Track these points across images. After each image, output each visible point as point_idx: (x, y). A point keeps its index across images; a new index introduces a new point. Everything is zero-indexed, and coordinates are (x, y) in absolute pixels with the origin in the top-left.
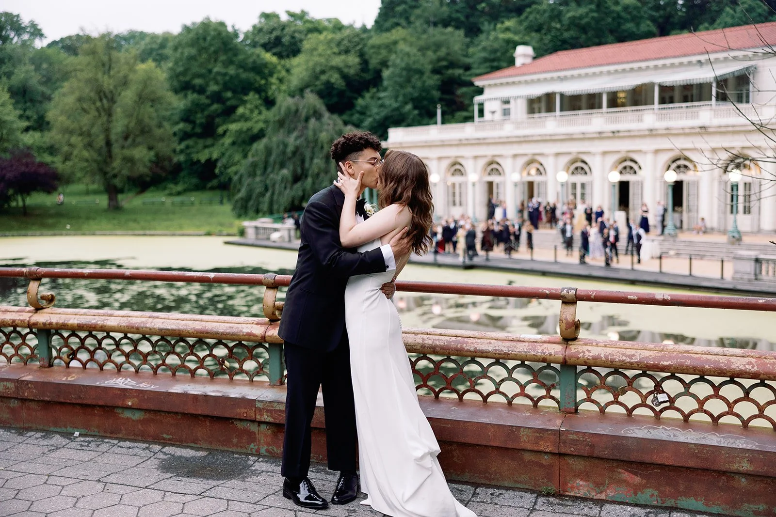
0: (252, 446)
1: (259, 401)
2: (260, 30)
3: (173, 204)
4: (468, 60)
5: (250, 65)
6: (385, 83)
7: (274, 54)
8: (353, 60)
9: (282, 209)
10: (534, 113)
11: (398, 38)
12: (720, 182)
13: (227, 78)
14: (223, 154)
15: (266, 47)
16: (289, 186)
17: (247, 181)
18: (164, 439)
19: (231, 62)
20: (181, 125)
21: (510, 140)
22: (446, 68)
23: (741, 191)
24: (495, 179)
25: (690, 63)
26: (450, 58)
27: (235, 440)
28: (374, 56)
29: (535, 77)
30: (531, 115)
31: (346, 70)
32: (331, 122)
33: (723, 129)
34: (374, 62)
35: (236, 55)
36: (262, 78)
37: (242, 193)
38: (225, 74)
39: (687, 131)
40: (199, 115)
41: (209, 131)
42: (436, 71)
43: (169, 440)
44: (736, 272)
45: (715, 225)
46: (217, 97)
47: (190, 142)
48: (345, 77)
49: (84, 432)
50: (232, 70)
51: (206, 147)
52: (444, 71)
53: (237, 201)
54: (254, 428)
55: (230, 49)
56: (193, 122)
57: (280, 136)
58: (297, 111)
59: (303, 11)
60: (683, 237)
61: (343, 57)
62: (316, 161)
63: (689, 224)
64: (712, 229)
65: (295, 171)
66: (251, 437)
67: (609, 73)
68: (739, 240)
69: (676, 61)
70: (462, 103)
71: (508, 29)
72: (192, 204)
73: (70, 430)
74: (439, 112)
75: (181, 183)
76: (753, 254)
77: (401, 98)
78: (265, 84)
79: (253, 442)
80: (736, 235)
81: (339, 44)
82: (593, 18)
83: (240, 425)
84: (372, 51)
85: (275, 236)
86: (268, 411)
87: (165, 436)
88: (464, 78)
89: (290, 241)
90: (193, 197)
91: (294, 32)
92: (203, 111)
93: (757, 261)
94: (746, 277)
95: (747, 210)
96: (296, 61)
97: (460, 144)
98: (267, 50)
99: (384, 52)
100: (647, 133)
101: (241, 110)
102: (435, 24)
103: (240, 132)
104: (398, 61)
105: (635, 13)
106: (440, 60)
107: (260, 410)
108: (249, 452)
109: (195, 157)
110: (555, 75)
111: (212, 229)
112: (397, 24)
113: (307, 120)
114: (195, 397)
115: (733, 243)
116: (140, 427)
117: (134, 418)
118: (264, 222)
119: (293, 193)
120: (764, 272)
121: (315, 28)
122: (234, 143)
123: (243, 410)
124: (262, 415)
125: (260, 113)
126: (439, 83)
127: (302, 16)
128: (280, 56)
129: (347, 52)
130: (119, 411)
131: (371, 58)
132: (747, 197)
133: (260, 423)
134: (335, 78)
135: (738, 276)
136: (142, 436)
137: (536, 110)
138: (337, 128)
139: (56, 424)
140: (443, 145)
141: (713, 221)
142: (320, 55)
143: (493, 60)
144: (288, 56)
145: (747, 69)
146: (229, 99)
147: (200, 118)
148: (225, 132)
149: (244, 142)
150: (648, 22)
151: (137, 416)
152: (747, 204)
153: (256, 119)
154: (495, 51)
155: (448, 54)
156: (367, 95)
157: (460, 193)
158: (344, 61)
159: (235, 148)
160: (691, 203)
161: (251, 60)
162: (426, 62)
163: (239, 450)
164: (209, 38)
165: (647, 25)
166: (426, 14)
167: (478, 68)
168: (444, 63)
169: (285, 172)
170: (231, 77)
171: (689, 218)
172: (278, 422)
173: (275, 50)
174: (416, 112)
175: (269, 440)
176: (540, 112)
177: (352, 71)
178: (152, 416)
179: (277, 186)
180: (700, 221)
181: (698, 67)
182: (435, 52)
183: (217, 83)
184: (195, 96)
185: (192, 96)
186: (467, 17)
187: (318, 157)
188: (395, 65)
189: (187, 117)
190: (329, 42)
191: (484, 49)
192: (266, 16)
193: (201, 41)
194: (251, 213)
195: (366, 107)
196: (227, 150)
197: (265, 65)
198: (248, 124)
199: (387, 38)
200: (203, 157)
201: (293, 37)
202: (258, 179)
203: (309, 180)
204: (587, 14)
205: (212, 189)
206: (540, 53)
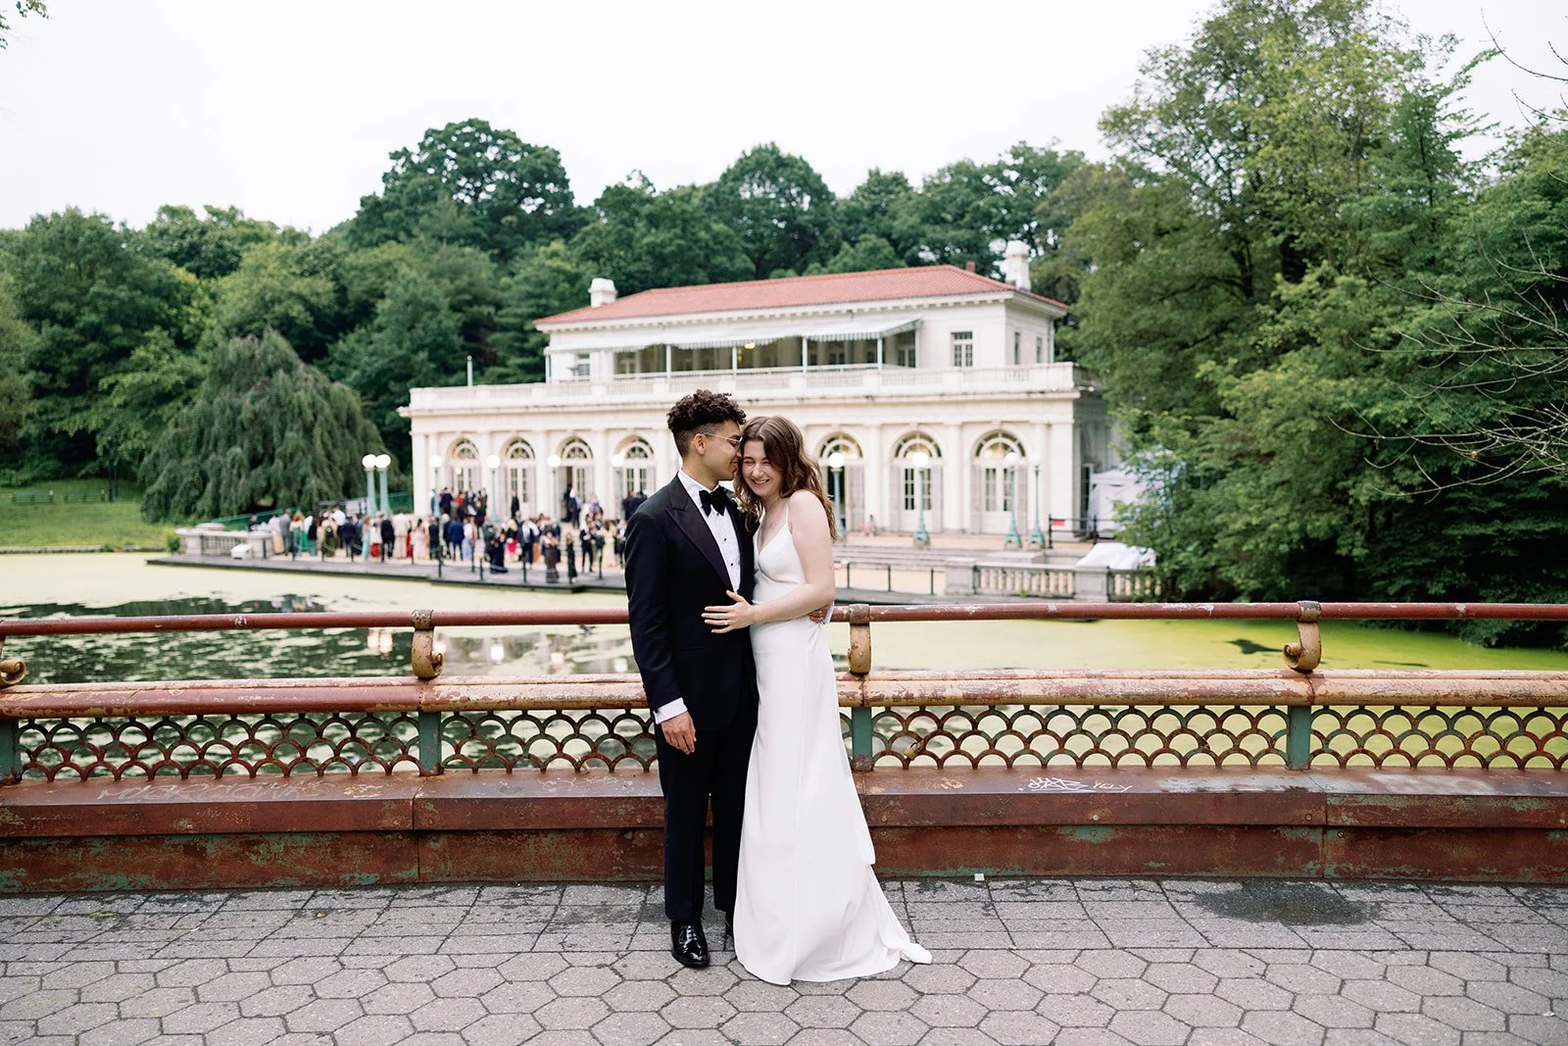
0: (1310, 865)
1: (1332, 795)
2: (163, 233)
3: (14, 500)
4: (500, 295)
5: (153, 286)
6: (378, 321)
7: (189, 270)
8: (324, 286)
9: (234, 507)
10: (624, 372)
11: (392, 257)
12: (892, 468)
13: (115, 303)
14: (107, 423)
15: (178, 258)
16: (243, 472)
17: (167, 465)
18: (1150, 869)
19: (120, 279)
20: (31, 375)
21: (602, 408)
22: (470, 303)
23: (918, 481)
24: (576, 463)
25: (838, 313)
26: (473, 290)
27: (1280, 860)
28: (356, 281)
29: (626, 322)
30: (620, 376)
31: (313, 300)
32: (310, 376)
33: (894, 400)
34: (356, 290)
35: (126, 268)
36: (171, 307)
37: (161, 483)
38: (111, 298)
39: (849, 401)
40: (65, 360)
41: (82, 385)
42: (455, 308)
43: (1159, 869)
44: (949, 585)
45: (886, 524)
46: (94, 332)
47: (48, 403)
48: (310, 308)
49: (991, 872)
50: (123, 292)
51: (75, 410)
52: (465, 308)
53: (150, 496)
54: (1315, 837)
55: (119, 259)
56: (53, 371)
57: (226, 395)
58: (253, 357)
59: (232, 208)
60: (854, 540)
61: (308, 280)
62: (289, 434)
63: (853, 523)
64: (883, 530)
65: (253, 451)
66: (1310, 851)
67: (730, 320)
68: (927, 543)
69: (821, 309)
70: (494, 354)
71: (554, 254)
72: (51, 500)
73: (963, 871)
74: (470, 365)
75: (27, 467)
76: (971, 561)
77: (407, 344)
78: (176, 316)
79: (1312, 859)
80: (923, 536)
81: (300, 261)
82: (679, 246)
83: (1290, 835)
84: (352, 273)
85: (239, 550)
86: (1348, 809)
87: (1151, 864)
88: (496, 319)
89: (265, 557)
90: (54, 490)
91: (221, 238)
92: (69, 352)
93: (976, 569)
94: (962, 591)
95: (928, 505)
96: (225, 282)
97: (526, 412)
98: (180, 264)
99: (372, 278)
100: (796, 402)
101: (140, 352)
102: (451, 241)
103: (140, 387)
104: (399, 290)
105: (727, 243)
106: (459, 291)
107: (1334, 808)
108: (1305, 875)
109: (56, 427)
110: (655, 321)
111: (113, 541)
112: (387, 238)
113: (270, 373)
114: (1219, 797)
115: (920, 548)
116: (1104, 853)
117: (1094, 841)
118: (210, 528)
119: (250, 483)
120: (983, 585)
121: (256, 235)
122: (125, 405)
123: (1304, 811)
124: (1338, 816)
125: (172, 359)
126: (460, 324)
127: (231, 216)
128: (198, 272)
129: (313, 273)
130: (1067, 831)
131: (350, 283)
132: (909, 489)
133: (1326, 828)
134: (297, 310)
135: (952, 590)
136: (1108, 869)
137: (628, 369)
138: (320, 386)
139: (934, 863)
140: (499, 413)
141: (884, 520)
142: (271, 275)
143: (539, 296)
144: (211, 275)
145: (914, 323)
146: (115, 336)
147: (67, 364)
148: (112, 386)
149: (143, 404)
150: (744, 256)
151: (1101, 836)
152: (910, 497)
153: (165, 368)
154: (542, 284)
155: (471, 284)
156: (352, 337)
157: (524, 483)
158: (309, 285)
159: (128, 412)
160: (855, 496)
161: (154, 277)
162: (439, 292)
163: (1287, 874)
164: (81, 240)
165: (743, 262)
166: (437, 226)
167: (518, 306)
168: (467, 297)
169: (237, 450)
170: (122, 302)
171: (853, 515)
172: (1366, 824)
173: (188, 264)
174: (432, 365)
175: (1341, 853)
176: (632, 372)
177: (324, 301)
178: (1129, 834)
179: (224, 473)
180: (867, 519)
181: (848, 318)
182: (452, 280)
183: (96, 310)
184: (57, 328)
185: (48, 329)
186: (491, 233)
187: (291, 429)
188: (394, 297)
189: (43, 362)
190: (283, 259)
191: (526, 280)
192: (172, 212)
193: (67, 244)
194: (176, 515)
195: (349, 355)
196: (113, 415)
197: (177, 287)
198: (150, 377)
199: (376, 256)
200: (72, 426)
201: (220, 246)
202: (187, 461)
203: (279, 463)
204: (671, 240)
205: (85, 477)
206: (624, 291)
